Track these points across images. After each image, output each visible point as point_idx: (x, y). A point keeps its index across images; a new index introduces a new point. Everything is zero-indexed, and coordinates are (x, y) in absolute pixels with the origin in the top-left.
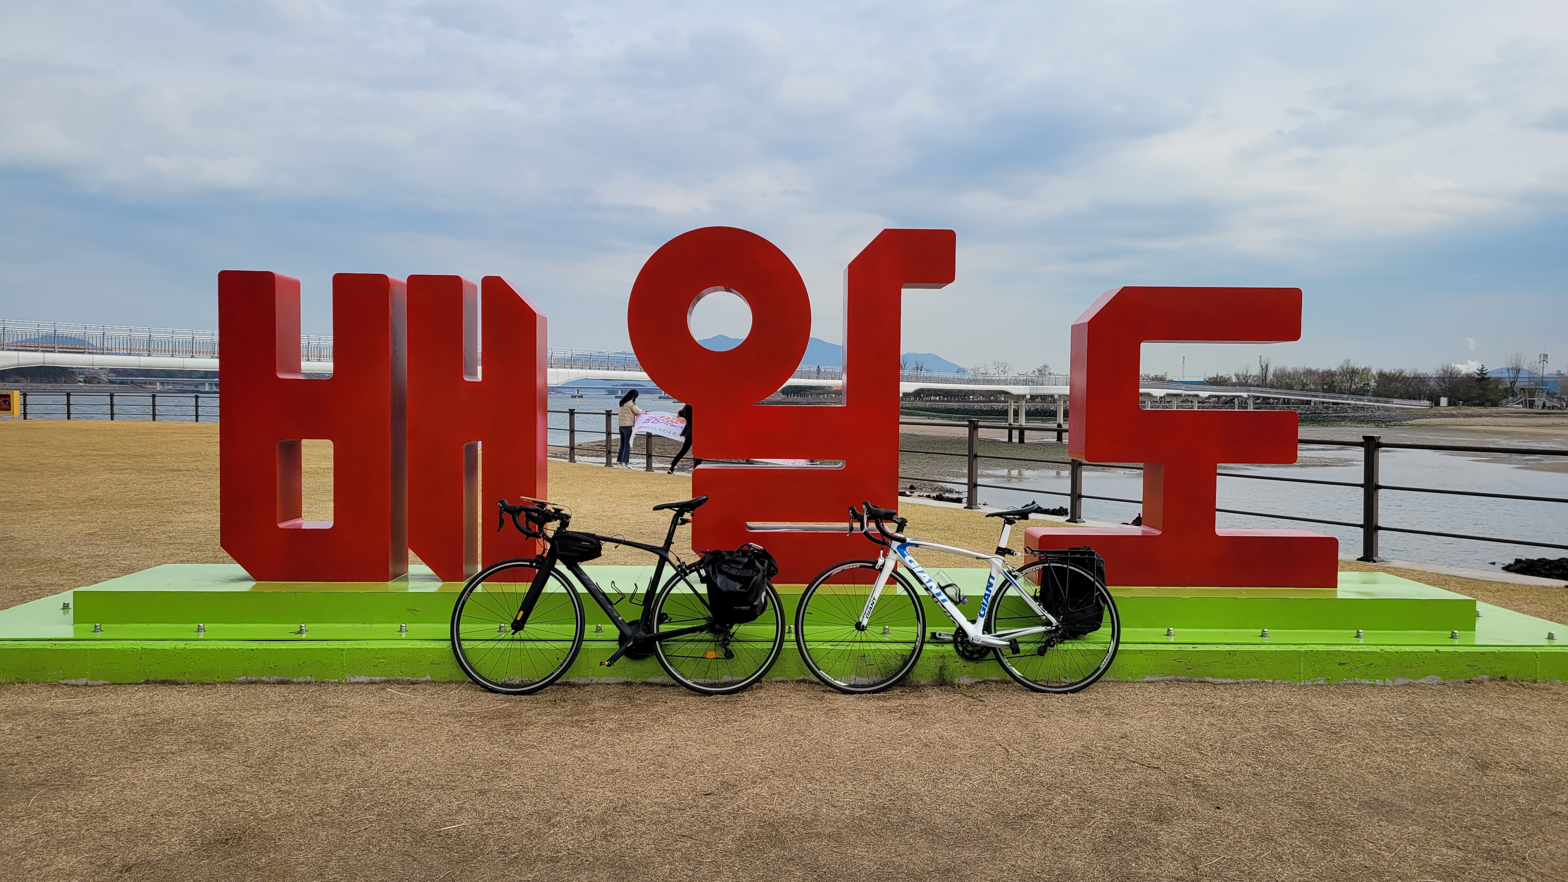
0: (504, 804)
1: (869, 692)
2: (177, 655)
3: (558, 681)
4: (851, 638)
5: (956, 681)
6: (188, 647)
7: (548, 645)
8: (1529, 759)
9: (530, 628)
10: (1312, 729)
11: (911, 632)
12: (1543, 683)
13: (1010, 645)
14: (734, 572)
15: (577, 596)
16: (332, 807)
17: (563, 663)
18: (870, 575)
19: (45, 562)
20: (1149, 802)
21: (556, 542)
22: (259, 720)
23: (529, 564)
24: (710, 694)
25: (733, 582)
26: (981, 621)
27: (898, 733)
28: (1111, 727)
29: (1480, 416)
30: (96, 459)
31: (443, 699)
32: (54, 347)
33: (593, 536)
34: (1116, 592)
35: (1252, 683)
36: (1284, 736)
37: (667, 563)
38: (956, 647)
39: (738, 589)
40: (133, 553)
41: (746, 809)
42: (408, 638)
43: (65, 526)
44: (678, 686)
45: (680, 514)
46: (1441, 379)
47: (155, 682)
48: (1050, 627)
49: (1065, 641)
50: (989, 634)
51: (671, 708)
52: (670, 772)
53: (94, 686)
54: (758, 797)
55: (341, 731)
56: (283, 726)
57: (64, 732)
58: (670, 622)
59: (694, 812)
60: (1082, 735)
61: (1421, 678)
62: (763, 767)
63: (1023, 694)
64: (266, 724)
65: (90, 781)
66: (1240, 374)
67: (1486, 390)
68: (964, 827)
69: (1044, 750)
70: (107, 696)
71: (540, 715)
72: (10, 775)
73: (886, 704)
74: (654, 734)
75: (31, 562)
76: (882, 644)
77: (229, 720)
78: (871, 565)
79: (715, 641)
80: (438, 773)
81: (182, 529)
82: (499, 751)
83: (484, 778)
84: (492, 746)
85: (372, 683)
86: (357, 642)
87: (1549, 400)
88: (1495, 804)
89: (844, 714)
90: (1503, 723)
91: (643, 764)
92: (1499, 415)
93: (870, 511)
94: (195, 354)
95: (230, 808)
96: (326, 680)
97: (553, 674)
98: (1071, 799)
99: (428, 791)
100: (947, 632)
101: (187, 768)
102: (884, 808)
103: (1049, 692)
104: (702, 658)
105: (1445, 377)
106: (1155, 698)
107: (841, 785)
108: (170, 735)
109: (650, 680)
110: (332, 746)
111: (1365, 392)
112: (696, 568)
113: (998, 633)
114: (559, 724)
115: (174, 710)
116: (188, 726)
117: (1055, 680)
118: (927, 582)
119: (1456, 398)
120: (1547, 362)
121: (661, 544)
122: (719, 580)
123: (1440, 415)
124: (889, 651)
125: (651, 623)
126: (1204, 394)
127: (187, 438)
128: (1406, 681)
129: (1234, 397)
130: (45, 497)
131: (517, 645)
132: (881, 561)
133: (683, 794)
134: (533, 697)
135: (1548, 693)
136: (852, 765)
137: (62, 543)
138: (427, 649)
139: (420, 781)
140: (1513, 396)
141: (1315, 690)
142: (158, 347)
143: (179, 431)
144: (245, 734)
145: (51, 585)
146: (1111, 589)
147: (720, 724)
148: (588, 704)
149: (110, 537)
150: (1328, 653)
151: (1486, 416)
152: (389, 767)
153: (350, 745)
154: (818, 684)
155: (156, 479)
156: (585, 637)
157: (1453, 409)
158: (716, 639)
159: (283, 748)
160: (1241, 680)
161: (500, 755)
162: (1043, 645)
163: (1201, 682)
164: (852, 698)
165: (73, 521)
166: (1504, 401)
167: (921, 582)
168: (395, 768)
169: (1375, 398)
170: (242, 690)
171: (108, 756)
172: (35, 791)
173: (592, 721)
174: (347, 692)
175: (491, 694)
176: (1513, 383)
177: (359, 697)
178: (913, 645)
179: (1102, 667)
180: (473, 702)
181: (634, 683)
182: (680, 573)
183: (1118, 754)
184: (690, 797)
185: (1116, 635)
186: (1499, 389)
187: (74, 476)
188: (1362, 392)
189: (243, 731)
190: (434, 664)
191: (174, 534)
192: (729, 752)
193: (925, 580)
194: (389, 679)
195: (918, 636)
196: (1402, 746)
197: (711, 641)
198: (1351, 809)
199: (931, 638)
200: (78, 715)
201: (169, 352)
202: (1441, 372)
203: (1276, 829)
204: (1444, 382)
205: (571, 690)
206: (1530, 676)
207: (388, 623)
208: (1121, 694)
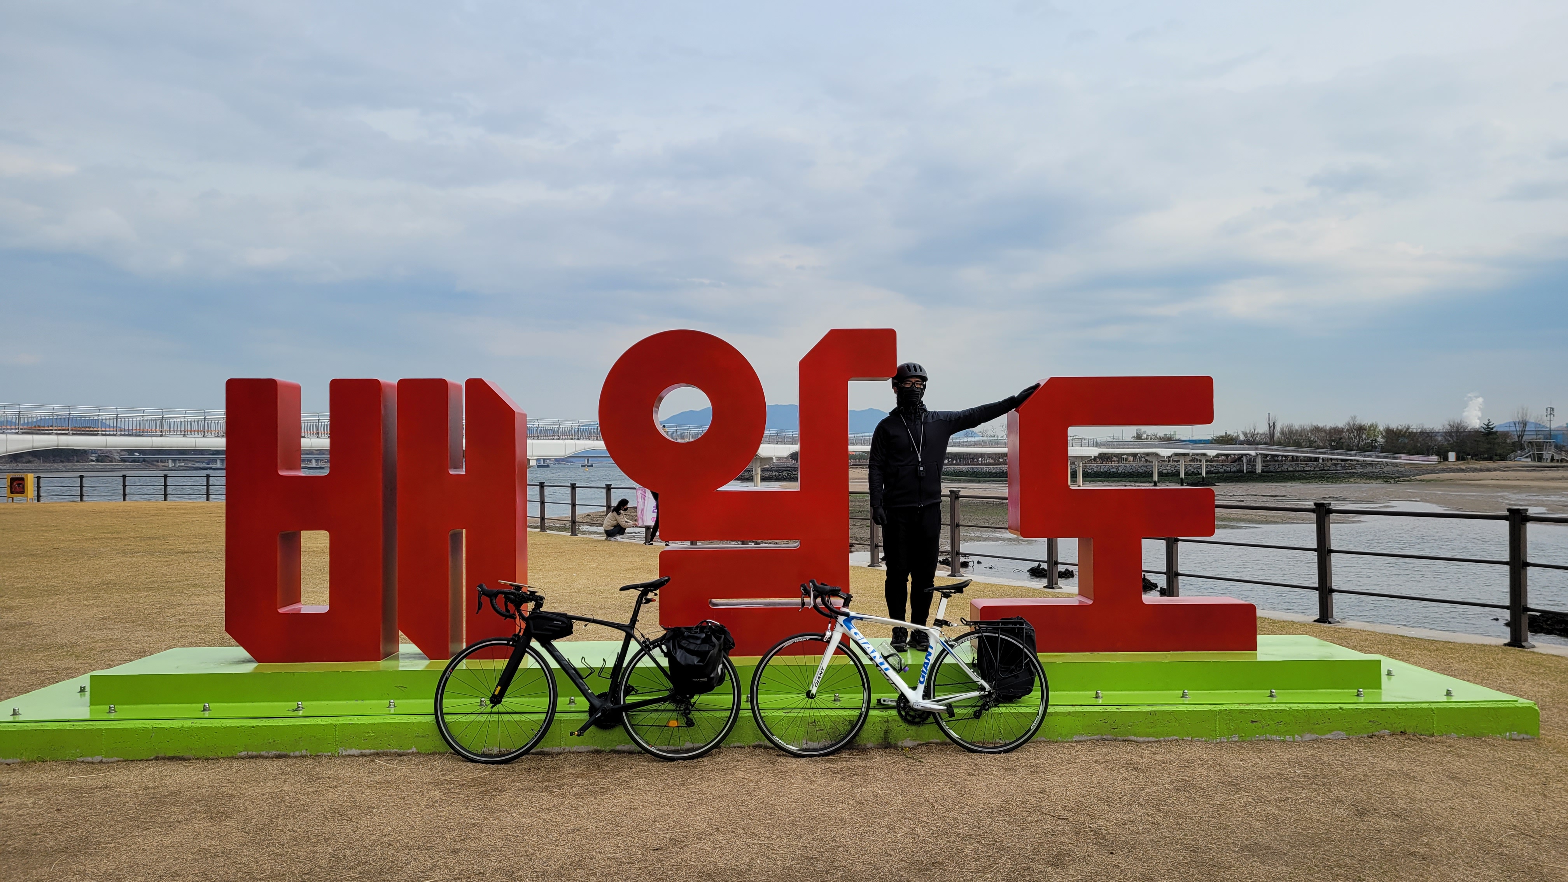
0: (473, 861)
1: (819, 756)
2: (184, 732)
3: (533, 751)
4: (801, 706)
5: (900, 744)
6: (194, 725)
7: (524, 718)
8: (1405, 806)
9: (508, 702)
10: (1215, 781)
11: (858, 698)
12: (1440, 736)
13: (947, 709)
14: (692, 647)
15: (550, 671)
16: (319, 867)
17: (538, 733)
18: (819, 647)
19: (62, 646)
20: (1051, 849)
21: (531, 622)
22: (257, 791)
23: (506, 642)
24: (672, 759)
25: (691, 656)
26: (921, 688)
27: (837, 792)
28: (1034, 783)
29: (1489, 470)
30: (109, 542)
31: (427, 770)
32: (68, 430)
33: (565, 615)
34: (1044, 658)
35: (1171, 741)
36: (1188, 789)
37: (632, 639)
38: (899, 712)
39: (695, 663)
40: (144, 637)
41: (689, 862)
42: (397, 712)
43: (80, 610)
44: (644, 753)
45: (644, 594)
46: (1448, 434)
47: (164, 758)
48: (983, 692)
49: (1000, 705)
50: (928, 699)
51: (634, 773)
52: (625, 831)
53: (108, 763)
54: (701, 851)
55: (331, 800)
56: (279, 796)
57: (82, 805)
58: (637, 693)
59: (642, 865)
60: (1005, 790)
61: (1327, 734)
62: (710, 825)
63: (960, 755)
64: (263, 795)
65: (106, 848)
66: (1248, 432)
67: (1494, 444)
68: (880, 873)
69: (967, 805)
70: (120, 772)
71: (514, 782)
72: (35, 844)
73: (832, 766)
74: (615, 797)
75: (48, 647)
76: (831, 711)
77: (230, 792)
78: (819, 638)
79: (677, 711)
80: (416, 836)
81: (191, 612)
82: (473, 815)
83: (457, 839)
84: (466, 811)
85: (362, 755)
86: (349, 718)
87: (1557, 454)
88: (1362, 847)
89: (791, 776)
90: (1390, 774)
91: (600, 824)
92: (1508, 469)
93: (816, 589)
94: (206, 434)
95: (229, 869)
96: (320, 753)
97: (528, 744)
98: (982, 848)
99: (406, 851)
100: (891, 698)
101: (192, 835)
102: (812, 858)
103: (984, 752)
104: (665, 726)
105: (1451, 431)
106: (1082, 756)
107: (778, 839)
108: (177, 806)
109: (619, 748)
110: (323, 813)
111: (1372, 448)
112: (658, 643)
113: (937, 698)
114: (530, 789)
115: (180, 784)
116: (193, 798)
117: (991, 741)
118: (872, 652)
119: (1464, 452)
120: (1554, 416)
121: (627, 621)
122: (679, 655)
123: (1449, 470)
124: (837, 716)
125: (618, 694)
126: (1212, 453)
127: (198, 519)
128: (1314, 737)
129: (1242, 455)
130: (60, 582)
131: (495, 718)
132: (828, 634)
133: (634, 850)
134: (509, 765)
135: (1443, 746)
136: (791, 821)
137: (77, 628)
138: (413, 723)
139: (399, 843)
140: (1521, 449)
141: (1230, 747)
142: (170, 427)
143: (190, 511)
144: (244, 804)
145: (68, 669)
146: (1041, 656)
147: (677, 787)
148: (560, 771)
149: (122, 621)
150: (1241, 712)
151: (1495, 470)
152: (373, 831)
153: (339, 812)
154: (772, 748)
155: (166, 561)
156: (558, 709)
157: (1461, 464)
158: (678, 709)
159: (278, 815)
160: (1162, 738)
161: (473, 818)
162: (979, 708)
163: (1125, 741)
164: (802, 761)
165: (88, 606)
166: (1512, 455)
167: (866, 653)
168: (378, 832)
169: (1384, 454)
170: (243, 764)
171: (122, 825)
172: (56, 858)
173: (560, 787)
174: (339, 764)
175: (471, 764)
176: (1520, 437)
177: (350, 769)
178: (859, 711)
179: (1033, 728)
180: (454, 771)
181: (603, 751)
182: (645, 649)
183: (1033, 807)
184: (640, 853)
185: (1045, 699)
186: (1507, 443)
187: (88, 560)
188: (1370, 448)
189: (242, 801)
190: (418, 736)
191: (183, 617)
192: (681, 811)
193: (869, 651)
194: (378, 752)
195: (863, 703)
196: (1293, 796)
197: (673, 711)
198: (1231, 852)
199: (877, 705)
200: (94, 789)
201: (181, 432)
202: (1449, 427)
203: (1158, 871)
204: (1451, 436)
205: (544, 759)
206: (1428, 731)
207: (378, 699)
208: (1050, 753)
